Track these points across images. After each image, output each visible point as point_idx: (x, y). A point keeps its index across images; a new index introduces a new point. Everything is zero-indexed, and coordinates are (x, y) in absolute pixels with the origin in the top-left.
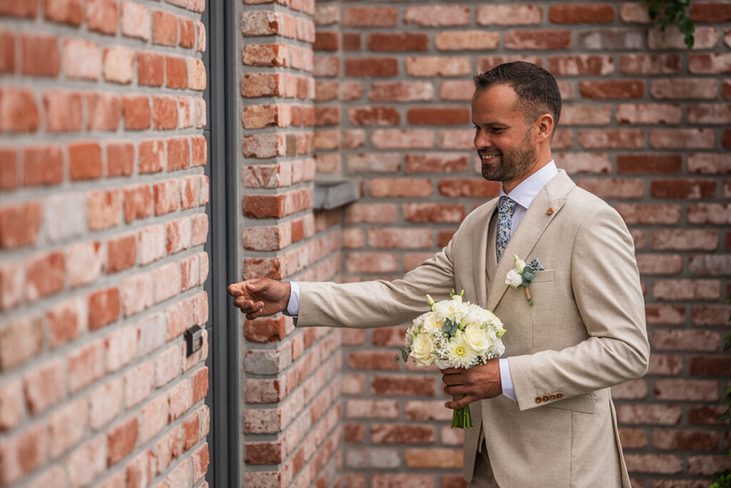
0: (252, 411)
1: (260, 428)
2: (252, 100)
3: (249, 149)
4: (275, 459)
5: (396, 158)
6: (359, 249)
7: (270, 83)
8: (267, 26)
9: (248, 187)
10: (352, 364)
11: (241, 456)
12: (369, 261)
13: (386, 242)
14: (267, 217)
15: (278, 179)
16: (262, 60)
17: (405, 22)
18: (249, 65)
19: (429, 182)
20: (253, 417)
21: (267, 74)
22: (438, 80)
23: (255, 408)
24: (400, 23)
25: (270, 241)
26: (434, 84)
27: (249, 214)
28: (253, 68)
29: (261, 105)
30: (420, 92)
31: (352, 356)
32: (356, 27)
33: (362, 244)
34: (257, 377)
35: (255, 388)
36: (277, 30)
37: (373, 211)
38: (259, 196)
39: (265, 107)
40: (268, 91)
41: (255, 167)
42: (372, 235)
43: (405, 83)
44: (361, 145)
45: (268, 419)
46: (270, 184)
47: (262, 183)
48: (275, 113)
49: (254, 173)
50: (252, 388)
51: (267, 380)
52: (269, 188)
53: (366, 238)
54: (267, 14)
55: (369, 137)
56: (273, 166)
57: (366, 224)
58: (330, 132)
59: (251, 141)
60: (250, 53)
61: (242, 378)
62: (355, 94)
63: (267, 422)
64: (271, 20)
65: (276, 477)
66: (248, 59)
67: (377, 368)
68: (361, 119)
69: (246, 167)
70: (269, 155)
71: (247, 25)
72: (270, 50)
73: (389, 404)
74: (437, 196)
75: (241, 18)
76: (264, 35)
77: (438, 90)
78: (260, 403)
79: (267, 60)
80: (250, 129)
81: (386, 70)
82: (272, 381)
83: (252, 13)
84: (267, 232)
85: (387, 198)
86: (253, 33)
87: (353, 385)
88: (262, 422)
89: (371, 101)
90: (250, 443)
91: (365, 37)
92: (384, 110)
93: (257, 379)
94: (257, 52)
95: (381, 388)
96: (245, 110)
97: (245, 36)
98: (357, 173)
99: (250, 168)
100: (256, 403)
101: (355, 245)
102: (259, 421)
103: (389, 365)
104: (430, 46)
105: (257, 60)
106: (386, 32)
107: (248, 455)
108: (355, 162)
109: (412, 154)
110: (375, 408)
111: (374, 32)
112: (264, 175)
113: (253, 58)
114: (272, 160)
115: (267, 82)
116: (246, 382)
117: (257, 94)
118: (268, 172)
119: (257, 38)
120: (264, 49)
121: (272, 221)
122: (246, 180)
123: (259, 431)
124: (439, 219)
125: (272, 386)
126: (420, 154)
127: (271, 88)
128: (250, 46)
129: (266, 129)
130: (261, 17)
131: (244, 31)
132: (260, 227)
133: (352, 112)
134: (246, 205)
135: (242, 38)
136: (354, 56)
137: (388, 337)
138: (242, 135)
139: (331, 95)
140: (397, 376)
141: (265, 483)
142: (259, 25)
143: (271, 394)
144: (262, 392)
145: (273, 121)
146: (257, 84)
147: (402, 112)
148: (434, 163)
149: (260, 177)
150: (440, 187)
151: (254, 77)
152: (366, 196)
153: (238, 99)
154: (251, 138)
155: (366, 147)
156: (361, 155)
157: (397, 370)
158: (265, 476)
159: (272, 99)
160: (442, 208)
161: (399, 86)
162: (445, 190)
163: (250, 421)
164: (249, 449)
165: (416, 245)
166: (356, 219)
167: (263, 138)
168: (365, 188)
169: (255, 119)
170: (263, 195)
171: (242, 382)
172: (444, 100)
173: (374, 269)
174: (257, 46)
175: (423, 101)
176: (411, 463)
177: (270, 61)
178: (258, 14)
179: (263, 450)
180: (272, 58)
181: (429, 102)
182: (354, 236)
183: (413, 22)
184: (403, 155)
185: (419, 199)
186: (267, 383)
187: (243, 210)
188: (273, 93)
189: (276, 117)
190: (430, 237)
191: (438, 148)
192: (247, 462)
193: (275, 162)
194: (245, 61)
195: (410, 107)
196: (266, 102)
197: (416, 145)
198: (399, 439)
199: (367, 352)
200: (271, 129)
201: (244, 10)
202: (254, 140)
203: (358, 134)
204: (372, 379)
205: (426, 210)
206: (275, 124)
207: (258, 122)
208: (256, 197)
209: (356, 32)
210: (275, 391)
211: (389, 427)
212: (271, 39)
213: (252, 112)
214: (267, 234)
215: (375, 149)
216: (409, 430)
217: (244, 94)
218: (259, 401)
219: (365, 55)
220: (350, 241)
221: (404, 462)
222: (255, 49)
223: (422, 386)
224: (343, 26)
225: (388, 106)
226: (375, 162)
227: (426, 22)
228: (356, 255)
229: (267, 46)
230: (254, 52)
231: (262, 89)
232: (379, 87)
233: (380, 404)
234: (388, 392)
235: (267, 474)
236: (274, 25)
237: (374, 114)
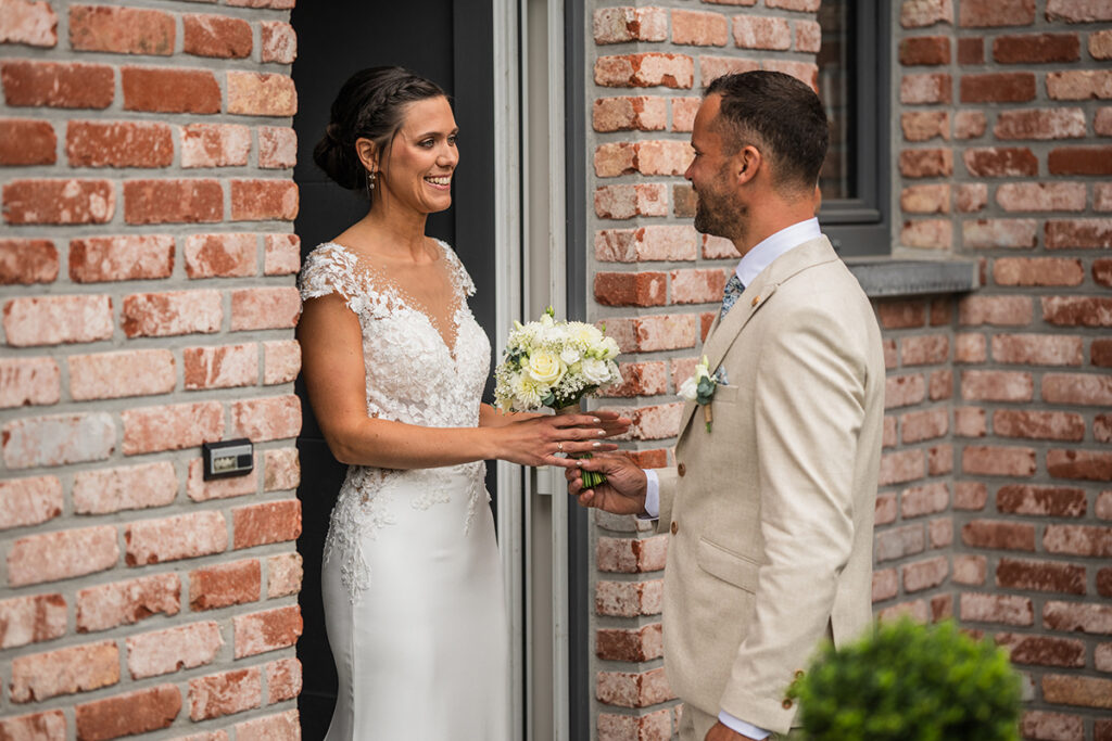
0: (606, 583)
1: (615, 608)
2: (606, 136)
3: (603, 207)
4: (633, 655)
5: (1030, 227)
6: (979, 365)
7: (627, 109)
8: (625, 28)
9: (602, 261)
10: (968, 538)
11: (592, 647)
12: (992, 383)
13: (1017, 354)
14: (625, 304)
15: (639, 250)
16: (619, 78)
17: (1046, 16)
18: (603, 86)
19: (1079, 263)
20: (608, 592)
21: (625, 97)
22: (1093, 106)
23: (610, 579)
24: (1039, 19)
25: (628, 339)
26: (1086, 112)
27: (601, 300)
28: (608, 89)
29: (618, 143)
30: (1066, 125)
31: (968, 527)
32: (977, 28)
33: (982, 357)
34: (611, 534)
35: (609, 550)
36: (638, 34)
37: (997, 307)
38: (614, 274)
39: (622, 146)
40: (625, 123)
41: (610, 232)
42: (997, 344)
43: (1045, 111)
44: (982, 207)
45: (624, 595)
46: (628, 257)
47: (618, 254)
48: (634, 154)
49: (608, 242)
50: (605, 549)
51: (624, 540)
52: (627, 263)
53: (989, 349)
54: (624, 11)
55: (993, 195)
56: (632, 230)
57: (988, 327)
58: (931, 187)
59: (604, 195)
60: (603, 68)
61: (593, 535)
62: (974, 129)
63: (624, 600)
64: (630, 19)
65: (635, 680)
66: (601, 77)
67: (1003, 547)
68: (983, 168)
69: (598, 232)
70: (627, 215)
71: (600, 29)
72: (628, 64)
73: (1020, 602)
74: (1091, 284)
75: (593, 18)
76: (620, 42)
77: (1092, 122)
78: (616, 573)
79: (624, 77)
80: (603, 178)
81: (1017, 93)
82: (629, 541)
83: (607, 11)
84: (624, 325)
85: (1019, 287)
86: (607, 40)
87: (968, 570)
88: (618, 600)
89: (997, 139)
90: (602, 629)
91: (989, 42)
92: (1014, 152)
93: (612, 537)
94: (611, 67)
95: (1009, 577)
96: (598, 150)
97: (599, 44)
98: (977, 249)
99: (604, 233)
100: (610, 571)
101: (972, 358)
102: (614, 599)
103: (1019, 543)
104: (1081, 53)
105: (612, 78)
106: (1019, 34)
107: (600, 646)
108: (974, 233)
109: (1054, 220)
110: (999, 607)
111: (1002, 34)
112: (621, 244)
113: (608, 76)
114: (632, 221)
115: (623, 109)
116: (598, 540)
117: (612, 128)
118: (625, 239)
119: (614, 47)
120: (620, 62)
121: (631, 310)
122: (598, 251)
123: (613, 612)
124: (1093, 321)
125: (629, 548)
126: (1067, 220)
127: (629, 118)
128: (604, 58)
129: (624, 177)
130: (617, 16)
131: (597, 37)
132: (615, 318)
133: (970, 156)
134: (598, 286)
135: (594, 46)
136: (974, 72)
137: (1019, 502)
138: (595, 187)
139: (933, 133)
140: (1031, 561)
141: (622, 689)
142: (614, 27)
143: (628, 560)
144: (617, 557)
145: (631, 165)
146: (612, 112)
147: (1041, 154)
148: (1087, 234)
149: (616, 247)
150: (1094, 272)
151: (608, 103)
152: (989, 284)
153: (589, 134)
154: (605, 190)
155: (989, 210)
156: (982, 222)
157: (1032, 552)
158: (621, 678)
159: (632, 134)
160: (1096, 304)
161: (1037, 114)
162: (1101, 275)
163: (603, 597)
164: (602, 636)
165: (1059, 360)
166: (975, 319)
167: (619, 191)
168: (987, 272)
169: (609, 162)
170: (619, 272)
171: (593, 541)
172: (1101, 136)
173: (998, 396)
174: (612, 59)
175: (1070, 138)
176: (1051, 696)
177: (628, 79)
178: (614, 11)
179: (618, 640)
180: (630, 74)
181: (1081, 138)
182: (972, 345)
183: (1057, 17)
184: (1043, 221)
185: (1063, 289)
186: (624, 544)
187: (595, 293)
188: (632, 126)
189: (635, 160)
190: (1080, 349)
191: (1091, 210)
192: (600, 655)
193: (635, 225)
194: (597, 79)
195: (1052, 148)
196: (624, 138)
197: (1061, 206)
198: (1033, 659)
199: (989, 522)
200: (629, 177)
201: (598, 7)
202: (608, 193)
203: (978, 190)
204: (997, 563)
205: (1074, 305)
206: (634, 170)
207: (614, 166)
208: (610, 274)
209: (977, 35)
210: (634, 556)
211: (1019, 638)
212: (631, 46)
213: (606, 152)
214: (623, 329)
215: (1002, 213)
216: (1047, 644)
217: (596, 127)
218: (614, 569)
219: (990, 70)
220: (966, 352)
221: (1040, 693)
222: (609, 63)
223: (1068, 578)
224: (959, 28)
225: (1021, 147)
226: (1001, 232)
227: (1076, 17)
228: (975, 373)
229: (626, 58)
230: (608, 66)
231: (618, 119)
232: (1009, 118)
233: (1006, 602)
234: (1018, 584)
235: (624, 676)
236: (633, 26)
237: (1001, 158)
